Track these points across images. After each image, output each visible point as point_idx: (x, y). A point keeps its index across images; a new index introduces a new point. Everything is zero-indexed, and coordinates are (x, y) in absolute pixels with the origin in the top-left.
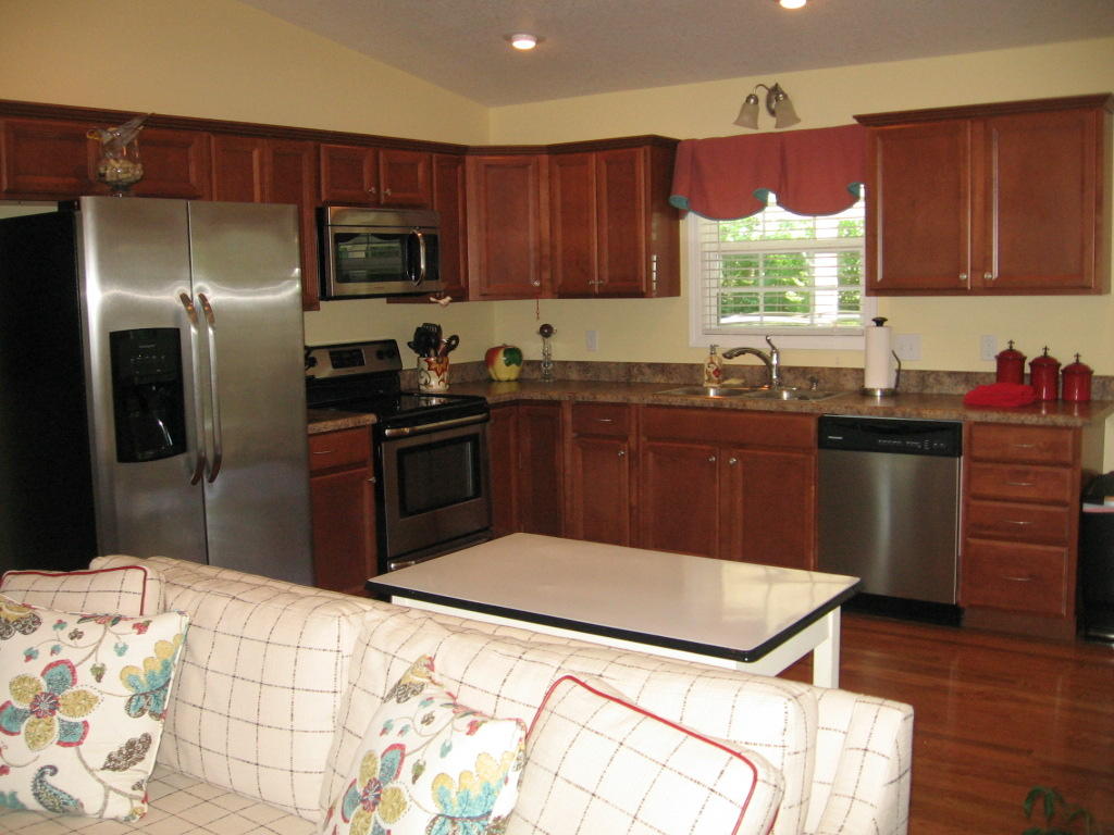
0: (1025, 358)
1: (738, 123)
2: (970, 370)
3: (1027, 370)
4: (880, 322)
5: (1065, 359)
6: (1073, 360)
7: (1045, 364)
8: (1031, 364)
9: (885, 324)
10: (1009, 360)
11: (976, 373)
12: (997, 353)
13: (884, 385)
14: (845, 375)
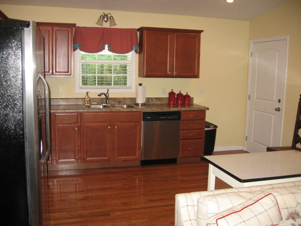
0: (175, 94)
1: (97, 24)
2: (160, 97)
3: (176, 97)
4: (140, 85)
5: (184, 94)
6: (186, 94)
7: (180, 95)
8: (177, 95)
9: (142, 85)
10: (172, 94)
11: (162, 98)
12: (169, 93)
13: (142, 102)
14: (127, 100)
